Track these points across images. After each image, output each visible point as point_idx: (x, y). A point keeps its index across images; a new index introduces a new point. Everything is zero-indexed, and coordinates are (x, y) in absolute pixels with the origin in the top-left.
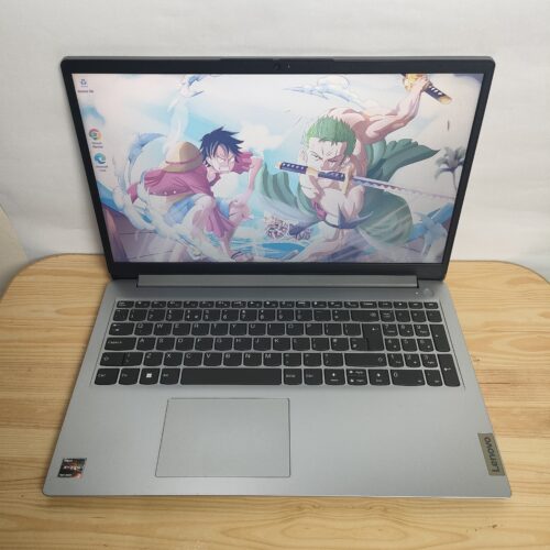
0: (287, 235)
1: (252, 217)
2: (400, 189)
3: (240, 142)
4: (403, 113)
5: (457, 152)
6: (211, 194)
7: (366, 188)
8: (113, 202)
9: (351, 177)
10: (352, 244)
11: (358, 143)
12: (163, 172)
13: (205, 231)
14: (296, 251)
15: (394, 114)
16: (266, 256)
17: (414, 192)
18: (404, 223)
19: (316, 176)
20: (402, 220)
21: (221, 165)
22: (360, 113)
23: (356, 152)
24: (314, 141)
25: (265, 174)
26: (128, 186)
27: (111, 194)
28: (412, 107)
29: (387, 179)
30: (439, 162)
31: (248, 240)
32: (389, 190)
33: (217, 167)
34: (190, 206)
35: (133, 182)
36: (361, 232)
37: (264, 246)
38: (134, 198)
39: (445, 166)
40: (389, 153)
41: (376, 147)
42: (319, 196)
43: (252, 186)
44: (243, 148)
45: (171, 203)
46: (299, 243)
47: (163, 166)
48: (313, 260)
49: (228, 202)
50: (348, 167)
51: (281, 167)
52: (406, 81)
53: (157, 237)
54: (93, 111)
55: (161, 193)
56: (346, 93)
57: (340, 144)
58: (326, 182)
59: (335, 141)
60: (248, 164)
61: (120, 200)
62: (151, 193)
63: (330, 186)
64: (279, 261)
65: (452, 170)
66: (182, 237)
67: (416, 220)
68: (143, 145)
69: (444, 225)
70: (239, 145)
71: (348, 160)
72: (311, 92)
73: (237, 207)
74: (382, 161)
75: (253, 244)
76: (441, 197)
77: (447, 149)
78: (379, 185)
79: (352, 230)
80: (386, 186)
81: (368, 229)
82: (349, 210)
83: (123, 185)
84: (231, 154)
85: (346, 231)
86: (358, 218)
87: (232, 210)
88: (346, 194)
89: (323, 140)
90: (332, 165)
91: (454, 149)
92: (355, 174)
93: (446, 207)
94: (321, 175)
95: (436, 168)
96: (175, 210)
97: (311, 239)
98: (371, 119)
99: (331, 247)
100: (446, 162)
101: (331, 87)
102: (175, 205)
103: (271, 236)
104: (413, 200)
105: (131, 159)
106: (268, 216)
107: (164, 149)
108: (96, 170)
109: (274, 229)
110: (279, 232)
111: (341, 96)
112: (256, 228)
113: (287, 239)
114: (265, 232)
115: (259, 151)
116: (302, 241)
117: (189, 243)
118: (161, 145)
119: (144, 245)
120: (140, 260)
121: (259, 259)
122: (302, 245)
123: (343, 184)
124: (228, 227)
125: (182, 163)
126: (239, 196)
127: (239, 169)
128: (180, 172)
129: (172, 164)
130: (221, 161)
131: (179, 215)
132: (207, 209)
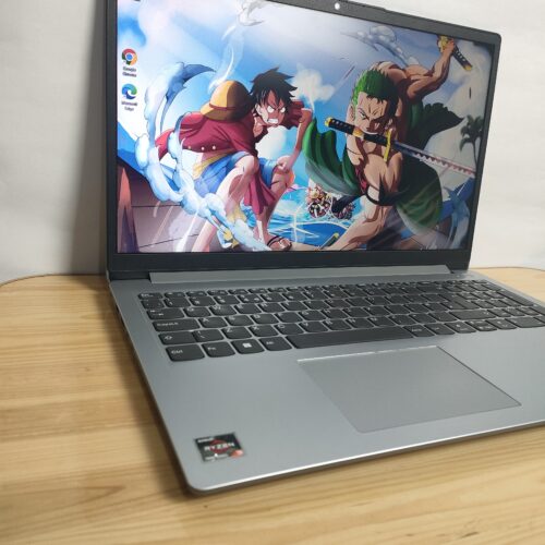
0: (329, 213)
1: (295, 186)
2: (433, 159)
3: (294, 89)
4: (437, 74)
5: (477, 120)
6: (254, 153)
7: (403, 155)
8: (133, 155)
9: (392, 142)
10: (389, 225)
11: (400, 103)
12: (205, 118)
13: (242, 205)
14: (337, 235)
15: (430, 74)
16: (306, 242)
17: (444, 163)
18: (435, 200)
19: (362, 138)
20: (433, 197)
21: (271, 116)
22: (403, 70)
23: (397, 114)
24: (362, 95)
25: (314, 131)
26: (158, 134)
27: (135, 144)
28: (443, 71)
29: (423, 149)
30: (464, 131)
31: (288, 220)
32: (423, 159)
33: (265, 118)
34: (230, 167)
35: (165, 129)
36: (399, 210)
37: (306, 227)
38: (163, 152)
39: (467, 136)
40: (425, 117)
41: (415, 109)
42: (364, 162)
43: (299, 147)
44: (296, 96)
45: (207, 163)
46: (340, 223)
47: (205, 110)
48: (353, 247)
49: (273, 165)
50: (391, 130)
51: (331, 124)
52: (440, 43)
53: (183, 213)
54: (134, 25)
55: (196, 149)
56: (393, 45)
57: (385, 102)
58: (371, 146)
60: (298, 118)
61: (145, 154)
62: (185, 147)
63: (373, 153)
64: (318, 248)
65: (473, 140)
66: (213, 213)
67: (446, 197)
68: (186, 80)
69: (467, 202)
70: (292, 93)
71: (390, 122)
72: (364, 40)
73: (281, 172)
75: (293, 225)
76: (465, 170)
77: (469, 117)
78: (416, 153)
79: (391, 207)
81: (405, 206)
82: (389, 182)
83: (152, 132)
84: (282, 103)
85: (385, 209)
86: (397, 192)
87: (276, 177)
88: (388, 163)
89: (370, 96)
91: (474, 118)
92: (396, 139)
93: (469, 181)
95: (459, 138)
96: (210, 173)
97: (353, 218)
98: (412, 78)
100: (468, 132)
101: (382, 38)
102: (212, 165)
103: (312, 214)
104: (443, 173)
105: (170, 96)
106: (312, 186)
107: (211, 86)
108: (121, 108)
109: (316, 204)
110: (322, 208)
111: (389, 48)
112: (298, 202)
113: (329, 218)
114: (307, 208)
115: (311, 101)
116: (344, 221)
117: (220, 222)
118: (209, 81)
119: (162, 226)
120: (154, 249)
121: (297, 246)
122: (343, 226)
123: (385, 150)
124: (269, 199)
125: (227, 109)
126: (285, 158)
127: (288, 122)
128: (224, 121)
129: (216, 109)
130: (271, 110)
131: (214, 180)
132: (248, 174)
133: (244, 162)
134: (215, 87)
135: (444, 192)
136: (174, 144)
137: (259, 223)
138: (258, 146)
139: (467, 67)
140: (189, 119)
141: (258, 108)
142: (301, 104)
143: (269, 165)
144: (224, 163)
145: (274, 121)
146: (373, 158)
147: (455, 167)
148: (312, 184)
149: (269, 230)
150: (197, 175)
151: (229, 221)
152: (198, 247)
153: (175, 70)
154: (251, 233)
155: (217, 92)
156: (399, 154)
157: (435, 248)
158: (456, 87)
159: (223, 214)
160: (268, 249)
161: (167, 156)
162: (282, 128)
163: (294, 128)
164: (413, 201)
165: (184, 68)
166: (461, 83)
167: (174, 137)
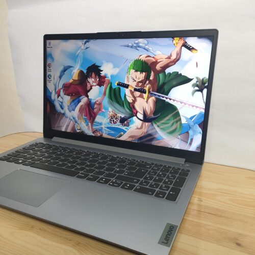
0: (118, 123)
1: (103, 110)
2: (174, 100)
3: (102, 71)
4: (174, 57)
5: (203, 80)
6: (88, 96)
7: (156, 98)
8: (50, 97)
9: (149, 92)
10: (150, 132)
11: (152, 73)
12: (71, 84)
13: (83, 116)
14: (122, 133)
15: (169, 58)
16: (108, 134)
17: (181, 103)
18: (177, 122)
19: (133, 90)
20: (175, 120)
21: (93, 82)
22: (153, 57)
23: (151, 78)
24: (132, 71)
25: (111, 87)
26: (57, 90)
27: (51, 93)
28: (177, 54)
29: (167, 95)
30: (194, 85)
31: (101, 124)
32: (168, 100)
33: (91, 83)
34: (79, 101)
36: (154, 125)
37: (108, 128)
39: (197, 88)
40: (167, 79)
41: (161, 75)
42: (134, 101)
43: (105, 94)
44: (103, 74)
46: (124, 128)
47: (71, 81)
48: (130, 140)
49: (94, 101)
50: (148, 86)
51: (118, 84)
52: (174, 41)
53: (64, 117)
54: (51, 56)
55: (68, 95)
56: (147, 47)
57: (144, 73)
58: (137, 94)
59: (142, 72)
60: (104, 82)
61: (54, 97)
62: (65, 94)
63: (139, 97)
64: (114, 138)
65: (201, 90)
66: (74, 118)
67: (184, 121)
68: (65, 71)
69: (200, 125)
70: (101, 72)
71: (147, 82)
72: (132, 47)
73: (98, 104)
74: (164, 84)
75: (103, 126)
76: (197, 107)
77: (197, 78)
78: (163, 97)
79: (150, 123)
80: (167, 98)
81: (158, 124)
82: (148, 111)
83: (55, 89)
84: (97, 77)
85: (147, 124)
86: (153, 116)
87: (96, 106)
88: (147, 101)
89: (136, 71)
90: (140, 84)
91: (201, 79)
92: (151, 90)
93: (200, 114)
94: (135, 90)
95: (192, 89)
96: (73, 104)
97: (130, 126)
98: (158, 61)
99: (139, 133)
100: (197, 86)
101: (140, 44)
102: (73, 101)
103: (111, 122)
104: (181, 108)
105: (60, 77)
106: (110, 110)
107: (72, 73)
108: (47, 82)
109: (113, 118)
110: (115, 120)
111: (144, 49)
112: (105, 117)
113: (118, 125)
114: (109, 120)
115: (109, 75)
116: (125, 127)
117: (76, 122)
118: (72, 71)
119: (58, 121)
120: (56, 129)
121: (105, 135)
122: (125, 130)
123: (145, 96)
124: (93, 115)
125: (78, 80)
126: (99, 99)
127: (100, 84)
128: (77, 85)
129: (74, 80)
130: (93, 80)
131: (74, 106)
132: (85, 105)
133: (84, 100)
134: (74, 73)
135: (182, 118)
136: (62, 93)
137: (90, 124)
138: (89, 94)
139: (194, 51)
140: (66, 84)
141: (89, 80)
142: (105, 77)
143: (93, 101)
144: (77, 100)
145: (95, 84)
146: (139, 99)
147: (190, 105)
148: (110, 109)
149: (94, 127)
150: (69, 104)
151: (79, 122)
152: (69, 130)
153: (62, 68)
154: (87, 127)
155: (75, 75)
156: (153, 98)
157: (178, 148)
158: (186, 62)
159: (77, 119)
160: (93, 135)
161: (60, 97)
162: (98, 87)
163: (102, 86)
164: (162, 122)
165: (64, 67)
166: (190, 60)
167: (62, 91)
